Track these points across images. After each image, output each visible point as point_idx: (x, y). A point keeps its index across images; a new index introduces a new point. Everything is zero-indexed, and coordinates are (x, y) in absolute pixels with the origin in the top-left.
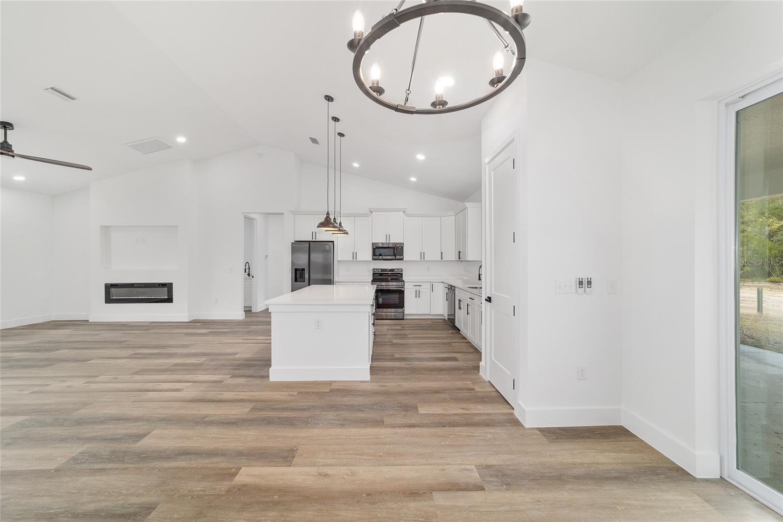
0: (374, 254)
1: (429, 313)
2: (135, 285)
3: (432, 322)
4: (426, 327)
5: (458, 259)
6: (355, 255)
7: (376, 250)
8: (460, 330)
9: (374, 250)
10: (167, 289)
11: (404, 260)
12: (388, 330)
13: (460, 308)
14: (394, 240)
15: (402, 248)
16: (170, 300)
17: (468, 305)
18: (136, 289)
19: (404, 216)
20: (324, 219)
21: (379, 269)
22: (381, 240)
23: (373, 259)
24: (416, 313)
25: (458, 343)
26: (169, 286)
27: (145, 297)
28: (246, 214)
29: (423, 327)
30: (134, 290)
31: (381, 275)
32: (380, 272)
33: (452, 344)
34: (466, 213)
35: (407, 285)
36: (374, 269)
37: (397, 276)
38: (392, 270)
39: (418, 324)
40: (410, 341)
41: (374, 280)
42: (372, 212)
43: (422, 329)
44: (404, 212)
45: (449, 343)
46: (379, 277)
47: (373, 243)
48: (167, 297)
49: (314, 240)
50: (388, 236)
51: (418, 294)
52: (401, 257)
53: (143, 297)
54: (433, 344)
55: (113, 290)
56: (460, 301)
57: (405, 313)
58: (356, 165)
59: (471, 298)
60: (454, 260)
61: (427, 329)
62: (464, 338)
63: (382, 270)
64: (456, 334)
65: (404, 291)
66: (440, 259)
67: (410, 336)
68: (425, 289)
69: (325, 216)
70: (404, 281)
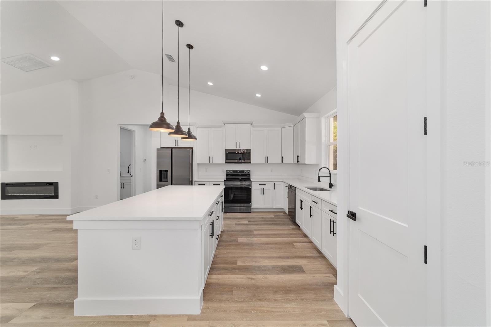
0: (227, 158)
1: (272, 207)
2: (27, 184)
3: (274, 215)
4: (270, 221)
5: (296, 163)
6: (211, 159)
7: (228, 155)
8: (299, 227)
9: (227, 155)
10: (53, 187)
11: (251, 163)
12: (236, 224)
13: (301, 208)
14: (244, 146)
15: (250, 153)
16: (56, 196)
17: (311, 208)
18: (27, 187)
19: (251, 127)
20: (158, 119)
21: (231, 170)
22: (232, 146)
23: (226, 162)
24: (261, 207)
25: (300, 242)
26: (55, 185)
27: (36, 194)
28: (121, 126)
29: (267, 221)
30: (27, 188)
31: (233, 175)
32: (232, 173)
33: (295, 244)
34: (304, 122)
35: (253, 184)
36: (227, 171)
37: (246, 176)
38: (242, 171)
39: (262, 218)
40: (255, 240)
41: (227, 180)
42: (225, 124)
43: (267, 224)
44: (251, 124)
45: (292, 243)
46: (231, 176)
47: (226, 149)
48: (53, 194)
49: (176, 146)
50: (238, 144)
51: (263, 192)
52: (249, 161)
53: (34, 194)
54: (276, 244)
55: (8, 188)
56: (301, 201)
57: (252, 207)
58: (210, 84)
59: (314, 202)
60: (293, 163)
61: (270, 224)
62: (305, 236)
63: (234, 171)
64: (297, 231)
65: (251, 189)
66: (280, 162)
67: (255, 232)
68: (269, 187)
69: (159, 116)
70: (251, 181)
